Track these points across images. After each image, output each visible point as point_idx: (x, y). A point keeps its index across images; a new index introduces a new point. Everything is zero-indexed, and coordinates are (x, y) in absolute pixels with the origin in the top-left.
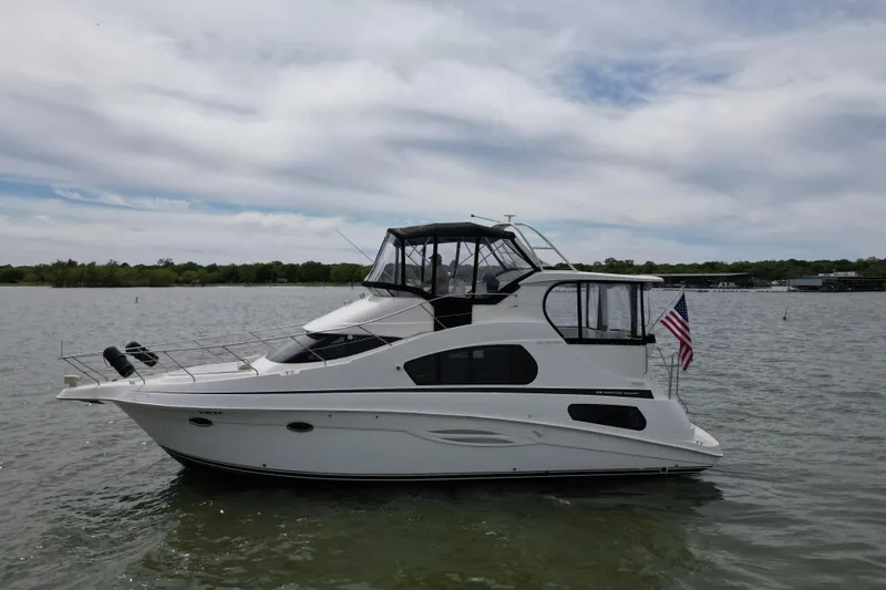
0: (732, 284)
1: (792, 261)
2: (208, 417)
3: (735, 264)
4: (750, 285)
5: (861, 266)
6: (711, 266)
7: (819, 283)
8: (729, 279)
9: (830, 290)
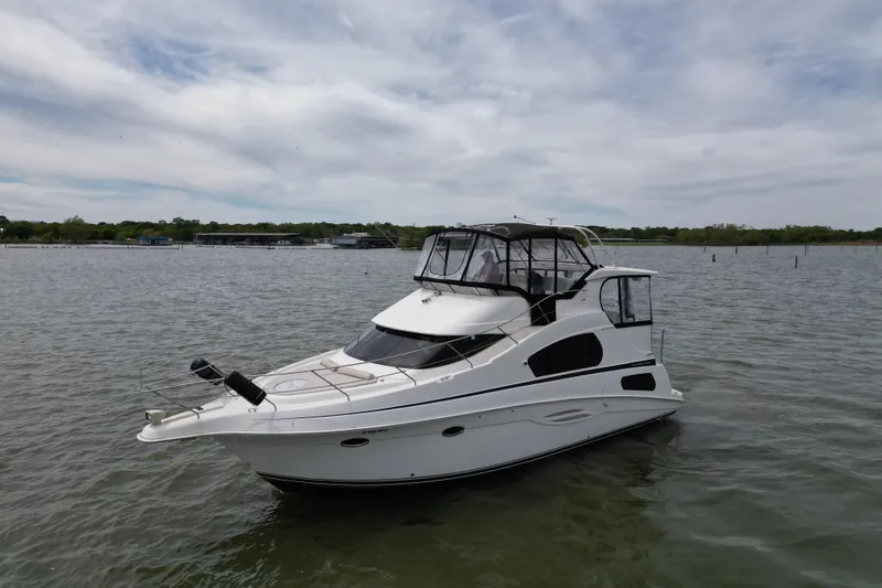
0: (288, 242)
1: (324, 223)
2: (363, 437)
3: (282, 225)
4: (301, 243)
5: (370, 228)
6: (265, 227)
7: (353, 242)
8: (285, 238)
9: (361, 248)
